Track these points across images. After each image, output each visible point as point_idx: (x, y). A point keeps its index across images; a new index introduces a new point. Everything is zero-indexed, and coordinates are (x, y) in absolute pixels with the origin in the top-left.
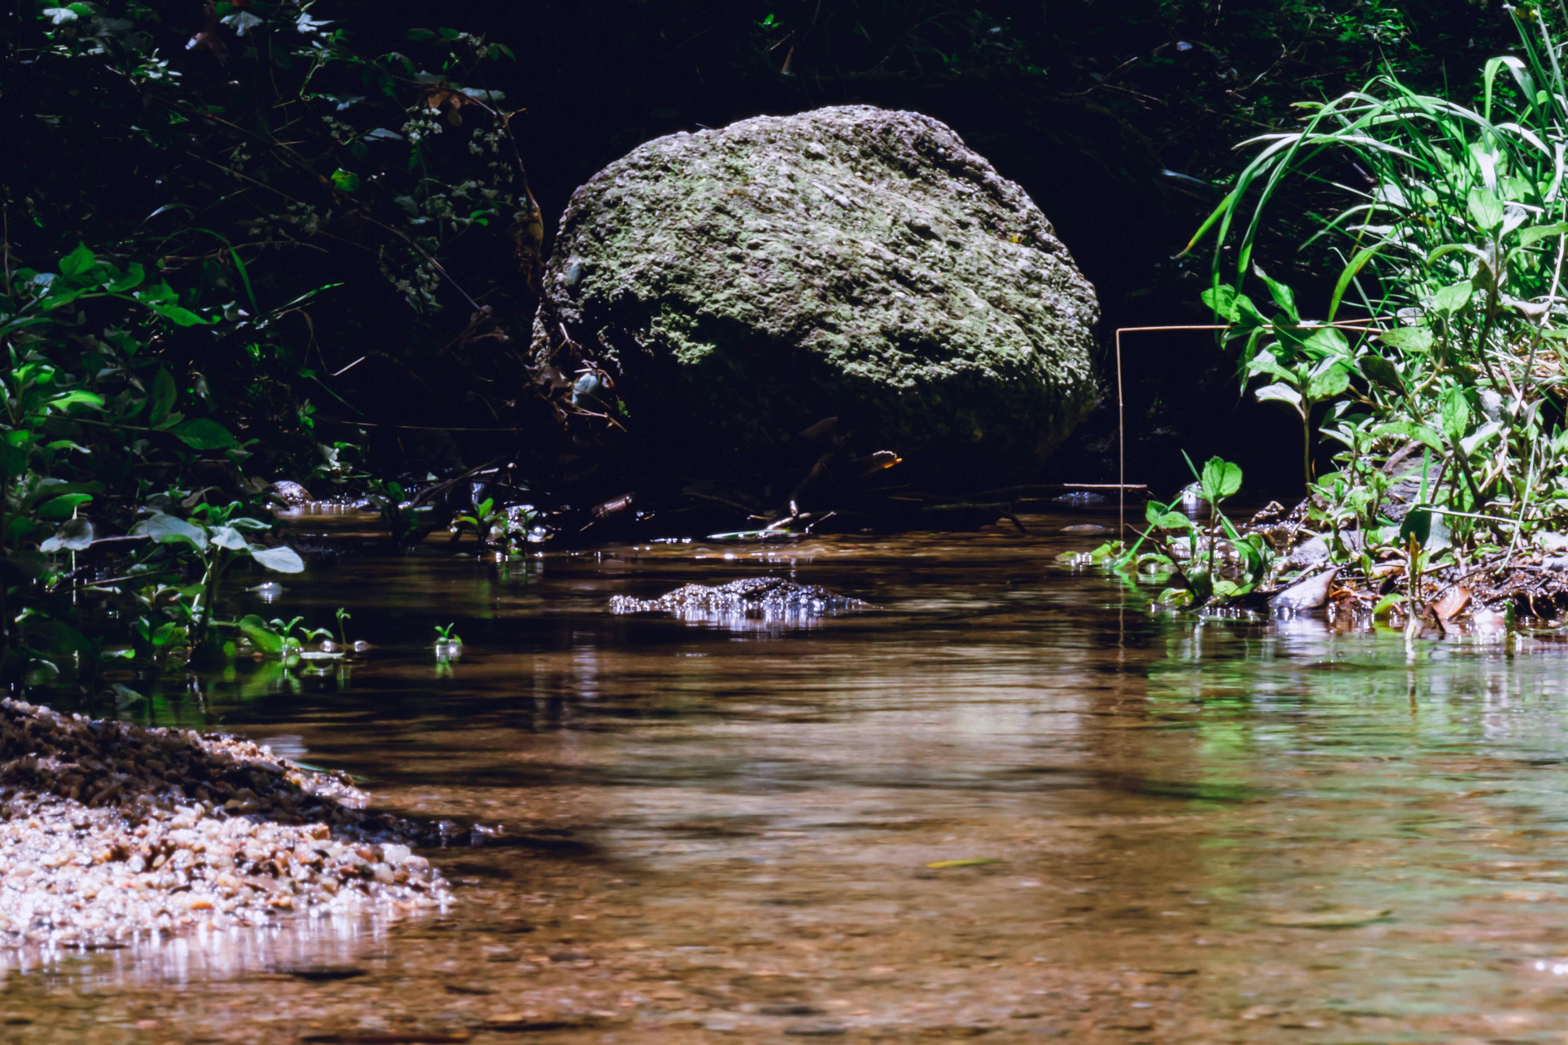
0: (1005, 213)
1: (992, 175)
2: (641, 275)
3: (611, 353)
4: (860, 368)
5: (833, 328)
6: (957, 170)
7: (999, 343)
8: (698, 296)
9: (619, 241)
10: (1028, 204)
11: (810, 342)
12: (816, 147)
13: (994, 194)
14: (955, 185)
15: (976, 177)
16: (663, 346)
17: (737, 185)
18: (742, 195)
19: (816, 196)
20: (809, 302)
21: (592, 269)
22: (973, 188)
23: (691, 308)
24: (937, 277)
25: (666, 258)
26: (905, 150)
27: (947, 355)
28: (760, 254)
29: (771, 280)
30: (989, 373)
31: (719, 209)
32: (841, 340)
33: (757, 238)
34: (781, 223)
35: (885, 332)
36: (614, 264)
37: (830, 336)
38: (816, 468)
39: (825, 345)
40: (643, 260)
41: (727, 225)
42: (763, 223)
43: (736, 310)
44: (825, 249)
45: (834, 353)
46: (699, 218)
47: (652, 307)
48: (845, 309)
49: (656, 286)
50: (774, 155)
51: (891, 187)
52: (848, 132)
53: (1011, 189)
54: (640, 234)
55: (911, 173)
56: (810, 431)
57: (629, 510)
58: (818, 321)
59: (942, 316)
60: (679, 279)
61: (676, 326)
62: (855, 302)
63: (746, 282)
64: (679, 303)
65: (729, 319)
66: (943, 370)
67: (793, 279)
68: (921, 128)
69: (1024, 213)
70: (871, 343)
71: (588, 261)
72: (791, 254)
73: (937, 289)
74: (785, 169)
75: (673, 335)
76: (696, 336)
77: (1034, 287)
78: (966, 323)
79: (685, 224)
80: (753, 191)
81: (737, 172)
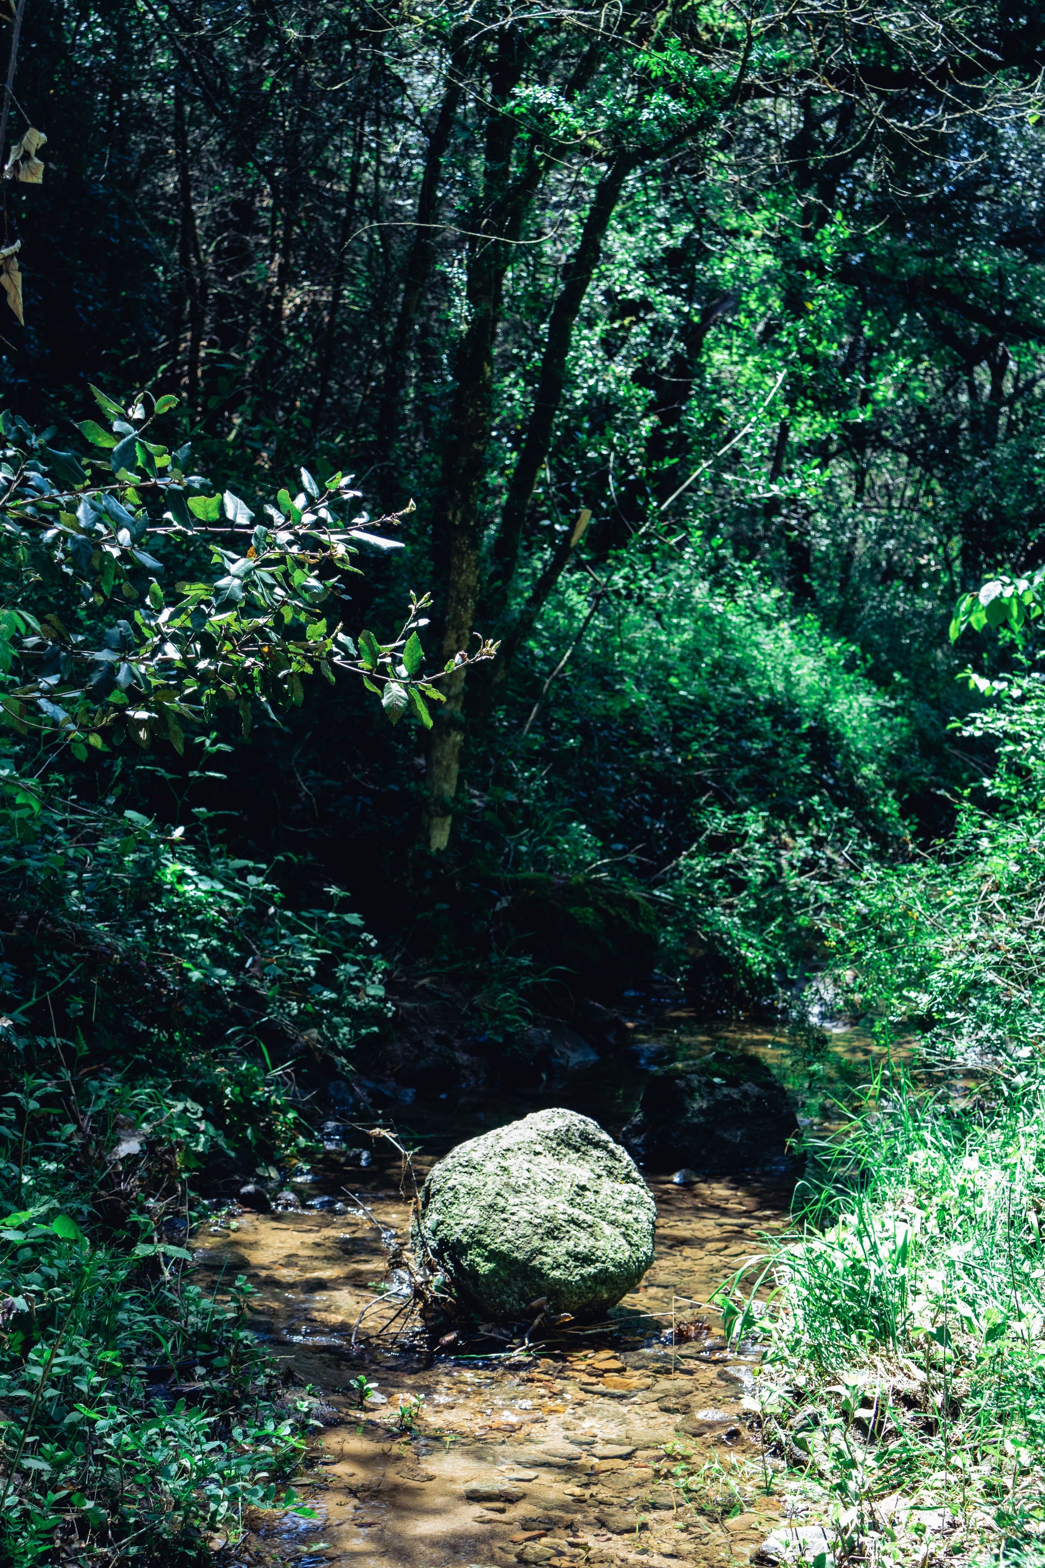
0: (618, 1165)
1: (612, 1146)
2: (464, 1231)
3: (450, 1265)
4: (556, 1274)
5: (546, 1254)
6: (597, 1145)
7: (616, 1252)
8: (488, 1240)
9: (454, 1210)
10: (627, 1157)
11: (536, 1263)
12: (539, 1148)
13: (612, 1154)
14: (596, 1153)
15: (605, 1148)
16: (472, 1265)
17: (505, 1179)
18: (507, 1185)
19: (538, 1180)
20: (536, 1243)
21: (442, 1223)
22: (602, 1154)
23: (485, 1247)
24: (589, 1218)
25: (475, 1222)
26: (576, 1140)
27: (593, 1262)
28: (515, 1218)
29: (520, 1232)
30: (612, 1269)
31: (498, 1194)
32: (549, 1260)
33: (514, 1210)
34: (525, 1200)
35: (568, 1253)
36: (452, 1223)
37: (544, 1259)
38: (536, 1321)
39: (542, 1264)
40: (466, 1222)
41: (501, 1202)
42: (517, 1201)
43: (504, 1248)
44: (543, 1213)
45: (546, 1267)
46: (489, 1200)
47: (469, 1246)
48: (551, 1243)
49: (471, 1237)
50: (521, 1158)
51: (570, 1161)
52: (551, 1135)
53: (620, 1150)
54: (464, 1207)
55: (577, 1150)
56: (534, 1303)
57: (455, 1340)
58: (540, 1251)
59: (592, 1242)
60: (481, 1232)
61: (479, 1255)
62: (555, 1238)
63: (509, 1233)
64: (480, 1244)
65: (501, 1252)
66: (591, 1270)
67: (529, 1230)
68: (582, 1127)
69: (624, 1163)
70: (561, 1260)
71: (441, 1218)
72: (528, 1217)
73: (590, 1226)
74: (526, 1165)
75: (478, 1259)
76: (487, 1260)
77: (630, 1208)
78: (601, 1244)
79: (483, 1203)
80: (512, 1181)
81: (505, 1169)
